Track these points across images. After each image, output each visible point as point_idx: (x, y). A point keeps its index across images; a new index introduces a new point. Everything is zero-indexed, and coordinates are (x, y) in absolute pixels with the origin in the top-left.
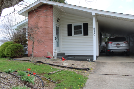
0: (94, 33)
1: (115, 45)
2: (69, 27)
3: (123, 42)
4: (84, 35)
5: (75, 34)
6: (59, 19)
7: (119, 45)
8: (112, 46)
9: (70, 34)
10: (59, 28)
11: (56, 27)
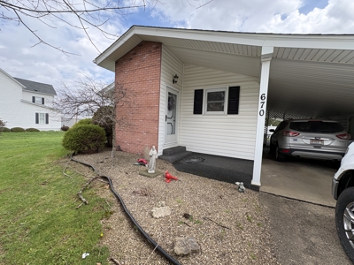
0: (260, 109)
1: (308, 142)
2: (198, 94)
3: (333, 136)
4: (229, 113)
5: (210, 109)
6: (176, 77)
7: (320, 143)
8: (299, 142)
9: (198, 110)
10: (176, 96)
11: (169, 93)
